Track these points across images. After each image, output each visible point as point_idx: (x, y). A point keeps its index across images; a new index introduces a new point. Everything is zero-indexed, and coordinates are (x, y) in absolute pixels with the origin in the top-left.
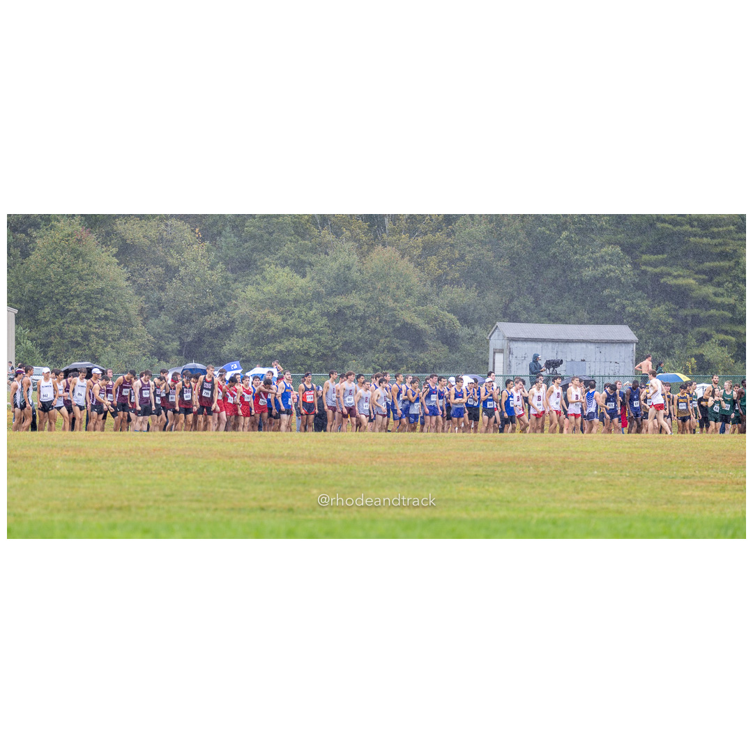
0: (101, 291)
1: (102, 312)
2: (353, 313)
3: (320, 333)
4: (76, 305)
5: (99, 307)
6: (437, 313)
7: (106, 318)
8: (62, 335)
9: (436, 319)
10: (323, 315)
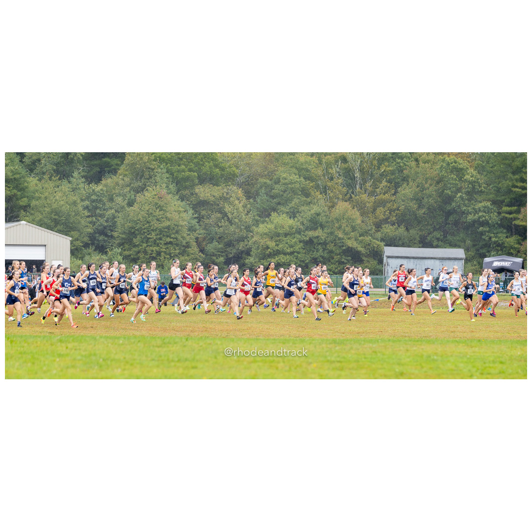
0: (168, 227)
1: (168, 240)
2: (318, 241)
3: (298, 253)
4: (153, 236)
5: (167, 236)
6: (370, 241)
7: (171, 243)
8: (145, 252)
9: (369, 245)
10: (300, 242)
